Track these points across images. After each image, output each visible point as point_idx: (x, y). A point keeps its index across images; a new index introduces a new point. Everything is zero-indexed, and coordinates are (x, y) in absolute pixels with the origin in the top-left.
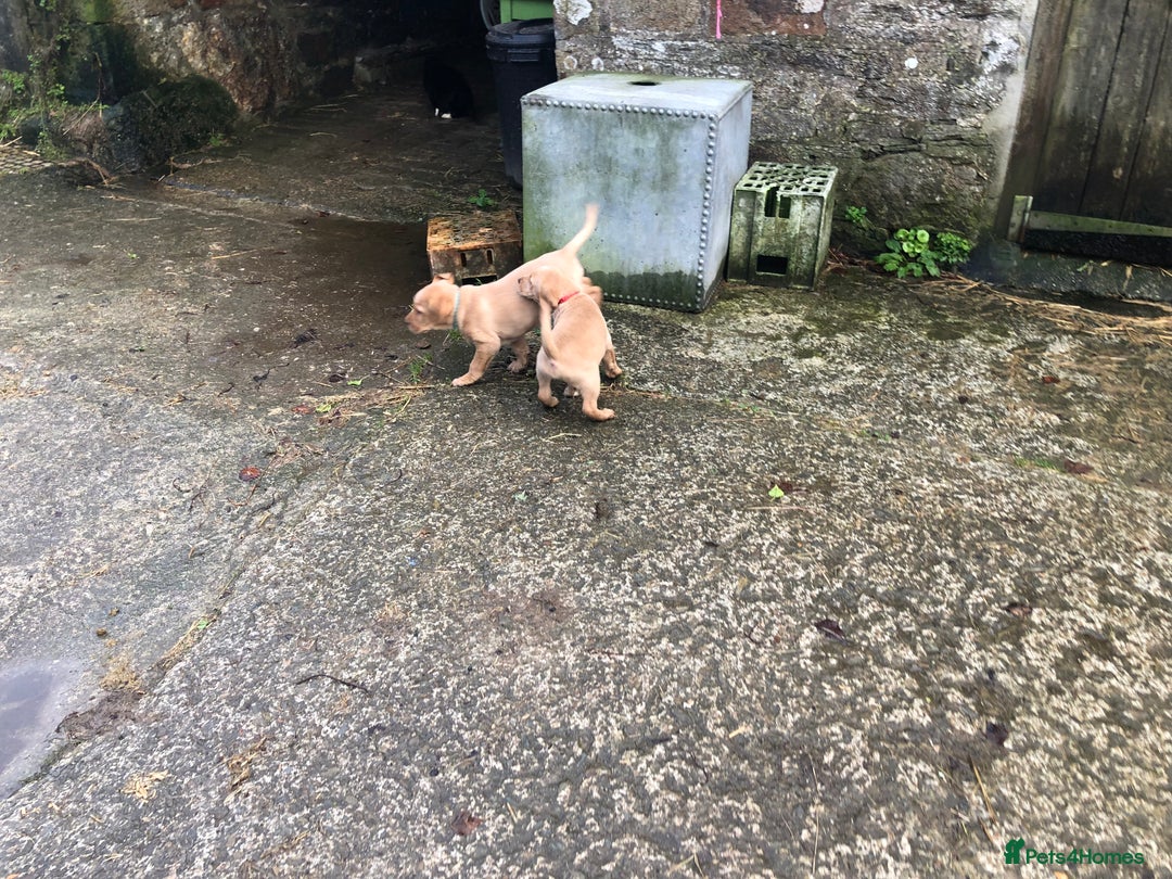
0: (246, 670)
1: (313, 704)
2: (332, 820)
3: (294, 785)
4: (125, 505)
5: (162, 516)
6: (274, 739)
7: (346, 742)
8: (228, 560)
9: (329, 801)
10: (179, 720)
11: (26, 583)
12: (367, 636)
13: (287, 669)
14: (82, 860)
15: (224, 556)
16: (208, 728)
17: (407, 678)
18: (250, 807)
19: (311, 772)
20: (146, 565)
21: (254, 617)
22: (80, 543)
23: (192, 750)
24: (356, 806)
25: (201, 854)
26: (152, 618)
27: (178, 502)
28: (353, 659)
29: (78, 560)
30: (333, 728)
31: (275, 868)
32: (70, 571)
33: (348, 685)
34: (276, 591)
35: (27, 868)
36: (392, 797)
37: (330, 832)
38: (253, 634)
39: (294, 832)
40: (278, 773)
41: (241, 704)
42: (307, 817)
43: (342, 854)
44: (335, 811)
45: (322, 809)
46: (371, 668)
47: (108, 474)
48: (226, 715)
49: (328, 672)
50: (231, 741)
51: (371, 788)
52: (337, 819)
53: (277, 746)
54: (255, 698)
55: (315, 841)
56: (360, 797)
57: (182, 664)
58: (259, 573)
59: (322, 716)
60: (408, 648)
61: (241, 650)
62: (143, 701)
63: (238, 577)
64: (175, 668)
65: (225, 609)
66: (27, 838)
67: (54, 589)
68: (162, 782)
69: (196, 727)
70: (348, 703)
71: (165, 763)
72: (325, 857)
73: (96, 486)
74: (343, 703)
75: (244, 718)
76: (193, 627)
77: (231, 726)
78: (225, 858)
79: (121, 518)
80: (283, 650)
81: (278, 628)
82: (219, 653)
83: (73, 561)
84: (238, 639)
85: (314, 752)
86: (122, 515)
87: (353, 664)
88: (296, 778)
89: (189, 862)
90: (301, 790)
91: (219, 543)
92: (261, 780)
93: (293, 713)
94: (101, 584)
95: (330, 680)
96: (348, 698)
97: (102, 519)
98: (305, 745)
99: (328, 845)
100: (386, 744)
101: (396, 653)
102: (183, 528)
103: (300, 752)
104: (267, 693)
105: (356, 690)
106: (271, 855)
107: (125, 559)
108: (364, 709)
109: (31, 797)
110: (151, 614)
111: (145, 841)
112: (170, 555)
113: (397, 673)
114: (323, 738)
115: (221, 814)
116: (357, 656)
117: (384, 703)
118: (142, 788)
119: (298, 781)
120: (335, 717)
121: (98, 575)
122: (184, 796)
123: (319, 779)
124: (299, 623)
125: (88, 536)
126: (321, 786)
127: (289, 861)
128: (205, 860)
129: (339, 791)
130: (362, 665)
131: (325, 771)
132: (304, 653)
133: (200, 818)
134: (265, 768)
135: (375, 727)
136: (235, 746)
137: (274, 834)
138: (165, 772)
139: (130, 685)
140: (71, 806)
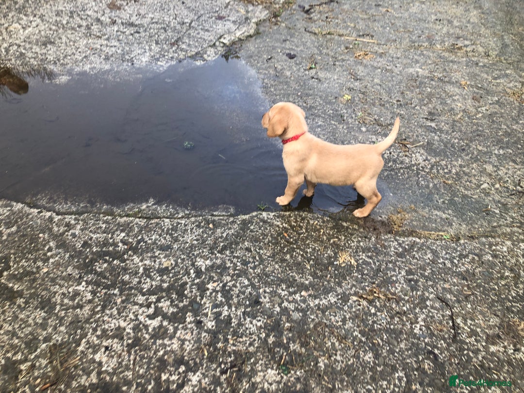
0: (431, 269)
1: (429, 311)
2: (364, 356)
3: (375, 325)
4: (489, 168)
5: (497, 186)
6: (398, 303)
7: (415, 341)
8: (495, 227)
9: (375, 350)
10: (387, 254)
11: (421, 161)
12: (494, 321)
13: (444, 289)
14: (302, 255)
15: (495, 224)
16: (389, 269)
17: (480, 358)
18: (354, 310)
19: (387, 331)
20: (464, 197)
21: (466, 256)
22: (455, 166)
23: (372, 268)
24: (379, 366)
25: (321, 300)
26: (436, 215)
27: (511, 187)
28: (472, 319)
29: (446, 171)
30: (421, 329)
31: (327, 338)
32: (438, 171)
33: (454, 325)
34: (491, 259)
35: (291, 238)
36: (395, 385)
37: (358, 357)
38: (455, 261)
39: (350, 338)
40: (379, 314)
41: (409, 277)
42: (361, 341)
43: (348, 370)
44: (371, 355)
45: (369, 347)
46: (473, 333)
47: (501, 152)
48: (400, 273)
49: (455, 310)
50: (387, 282)
51: (394, 369)
52: (366, 358)
53: (394, 306)
54: (417, 281)
55: (349, 352)
56: (386, 365)
57: (418, 240)
58: (497, 245)
59: (424, 320)
60: (502, 349)
61: (442, 260)
62: (389, 236)
63: (487, 237)
64: (414, 239)
65: (462, 241)
66: (304, 231)
67: (425, 172)
68: (351, 266)
69: (386, 264)
70: (441, 331)
71: (361, 261)
72: (342, 362)
73: (491, 152)
74: (440, 328)
75: (402, 282)
76: (442, 233)
77: (394, 278)
78: (323, 312)
79: (481, 172)
80: (455, 280)
81: (467, 271)
82: (434, 252)
83: (444, 169)
84: (448, 256)
85: (400, 326)
86: (483, 171)
87: (469, 322)
88: (380, 325)
89: (315, 297)
90: (375, 330)
91: (502, 217)
92: (371, 307)
93: (418, 304)
94: (440, 186)
95: (450, 314)
96: (445, 329)
97: (474, 165)
98: (403, 320)
99: (350, 360)
100: (427, 365)
101: (493, 344)
102: (497, 197)
103: (397, 319)
104: (424, 285)
105: (453, 331)
106: (333, 333)
107: (460, 186)
108: (442, 342)
109: (324, 222)
110: (438, 213)
111: (319, 274)
112: (477, 202)
113: (480, 351)
114: (411, 327)
115: (345, 298)
116: (476, 321)
117: (454, 352)
118: (344, 258)
119: (379, 326)
120: (428, 328)
121: (444, 182)
122: (348, 278)
123: (385, 337)
124: (477, 280)
125: (461, 166)
126: (382, 340)
127: (333, 344)
128: (319, 303)
129: (384, 351)
130: (472, 327)
131: (392, 338)
132: (460, 292)
133: (339, 290)
134: (379, 306)
135: (434, 354)
136: (384, 286)
137: (344, 329)
138: (356, 264)
139: (395, 227)
140: (325, 237)
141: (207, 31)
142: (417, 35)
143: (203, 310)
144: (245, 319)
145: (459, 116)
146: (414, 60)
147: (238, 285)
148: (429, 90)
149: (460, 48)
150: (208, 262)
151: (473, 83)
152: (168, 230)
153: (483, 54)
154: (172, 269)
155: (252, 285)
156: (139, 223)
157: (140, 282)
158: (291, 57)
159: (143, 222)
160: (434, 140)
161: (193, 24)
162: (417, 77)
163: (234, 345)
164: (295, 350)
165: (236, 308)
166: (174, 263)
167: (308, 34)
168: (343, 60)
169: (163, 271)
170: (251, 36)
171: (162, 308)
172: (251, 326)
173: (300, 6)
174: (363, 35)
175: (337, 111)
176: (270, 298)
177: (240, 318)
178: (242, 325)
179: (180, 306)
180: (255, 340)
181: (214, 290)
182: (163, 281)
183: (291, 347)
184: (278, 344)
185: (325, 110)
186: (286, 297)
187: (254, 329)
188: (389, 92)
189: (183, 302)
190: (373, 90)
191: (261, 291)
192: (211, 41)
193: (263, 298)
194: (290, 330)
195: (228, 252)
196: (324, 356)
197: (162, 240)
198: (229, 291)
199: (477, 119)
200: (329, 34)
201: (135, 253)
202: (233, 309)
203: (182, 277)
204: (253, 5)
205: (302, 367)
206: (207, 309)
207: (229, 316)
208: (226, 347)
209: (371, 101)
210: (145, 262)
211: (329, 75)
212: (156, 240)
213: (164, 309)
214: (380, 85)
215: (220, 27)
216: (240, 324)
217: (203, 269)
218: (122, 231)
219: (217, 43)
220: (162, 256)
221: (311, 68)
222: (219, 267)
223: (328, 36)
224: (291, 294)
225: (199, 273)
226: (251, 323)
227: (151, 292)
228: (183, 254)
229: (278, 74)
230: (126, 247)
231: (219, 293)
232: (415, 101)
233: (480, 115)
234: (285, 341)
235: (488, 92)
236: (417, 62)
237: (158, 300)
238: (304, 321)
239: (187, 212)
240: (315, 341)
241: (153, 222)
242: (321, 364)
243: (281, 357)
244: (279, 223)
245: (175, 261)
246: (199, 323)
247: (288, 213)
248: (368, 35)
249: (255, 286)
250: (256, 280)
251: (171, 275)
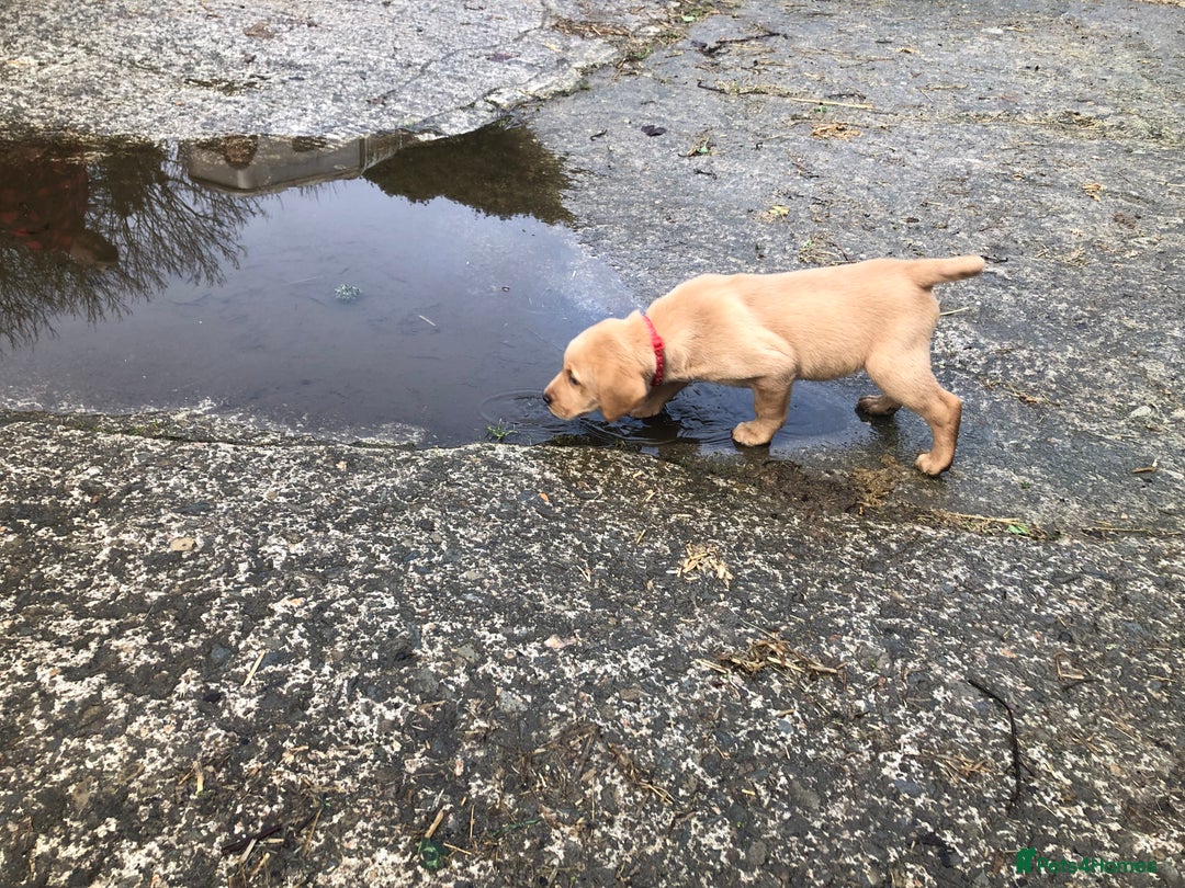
0: (960, 605)
1: (940, 718)
2: (703, 834)
3: (757, 745)
4: (1156, 370)
6: (840, 686)
7: (883, 801)
8: (1169, 513)
9: (742, 813)
10: (828, 560)
11: (959, 348)
12: (1155, 761)
13: (994, 658)
14: (578, 549)
15: (1171, 506)
18: (697, 696)
19: (790, 762)
20: (1079, 435)
22: (1055, 362)
23: (779, 592)
24: (748, 868)
25: (603, 663)
26: (993, 476)
28: (1079, 752)
29: (1028, 372)
30: (904, 768)
31: (593, 771)
32: (1006, 373)
33: (1016, 764)
34: (1152, 590)
35: (556, 504)
37: (682, 836)
38: (1039, 589)
39: (666, 777)
40: (773, 713)
41: (888, 621)
42: (701, 787)
43: (641, 874)
44: (724, 832)
45: (724, 807)
46: (1080, 792)
48: (860, 609)
49: (1026, 721)
50: (818, 629)
52: (709, 840)
53: (826, 695)
54: (910, 634)
55: (655, 817)
56: (770, 867)
57: (929, 531)
58: (1173, 556)
59: (919, 742)
60: (1175, 847)
61: (996, 584)
62: (846, 516)
63: (1143, 535)
64: (918, 528)
65: (1064, 542)
66: (600, 490)
67: (969, 373)
68: (716, 581)
69: (824, 584)
70: (972, 776)
71: (747, 571)
72: (628, 846)
73: (1162, 334)
74: (968, 767)
75: (865, 632)
76: (1007, 521)
77: (842, 622)
78: (600, 696)
79: (1131, 378)
80: (1033, 639)
81: (1075, 616)
82: (975, 564)
83: (1023, 369)
84: (1016, 575)
85: (837, 753)
86: (1137, 376)
87: (1070, 758)
88: (773, 744)
89: (586, 654)
90: (752, 759)
92: (751, 694)
93: (907, 694)
94: (1010, 408)
95: (1008, 730)
96: (986, 773)
97: (1112, 362)
98: (848, 736)
99: (653, 842)
100: (914, 880)
101: (1147, 829)
103: (829, 732)
104: (930, 646)
105: (1012, 782)
106: (615, 758)
107: (1069, 411)
108: (974, 811)
109: (661, 474)
110: (999, 473)
111: (614, 594)
112: (1116, 450)
113: (1101, 847)
114: (874, 759)
115: (676, 663)
116: (1095, 758)
117: (1010, 845)
118: (697, 561)
119: (767, 748)
120: (928, 764)
121: (1022, 399)
122: (698, 610)
123: (783, 781)
124: (1106, 642)
125: (1072, 362)
126: (770, 788)
127: (609, 789)
128: (593, 672)
129: (771, 823)
130: (1078, 774)
131: (805, 785)
132: (1047, 673)
133: (663, 640)
134: (778, 692)
135: (941, 844)
136: (806, 640)
137: (655, 747)
138: (730, 576)
139: (867, 497)
140: (655, 509)
141: (462, 79)
142: (977, 95)
143: (236, 666)
144: (352, 699)
145: (1074, 255)
146: (963, 142)
147: (363, 608)
148: (997, 200)
149: (1086, 122)
150: (298, 549)
151: (1116, 188)
152: (221, 466)
153: (1145, 132)
154: (189, 558)
155: (406, 613)
156: (150, 447)
157: (86, 584)
158: (652, 132)
159: (156, 447)
160: (999, 303)
161: (431, 67)
162: (968, 174)
163: (294, 768)
164: (482, 799)
165: (337, 667)
166: (200, 543)
167: (704, 92)
168: (782, 140)
169: (159, 562)
170: (564, 94)
171: (119, 650)
172: (365, 718)
173: (694, 43)
174: (840, 96)
175: (746, 236)
176: (446, 649)
177: (340, 694)
178: (340, 714)
179: (173, 650)
180: (364, 759)
181: (291, 620)
182: (151, 585)
183: (474, 790)
184: (435, 777)
185: (717, 235)
186: (497, 648)
187: (369, 726)
188: (890, 206)
189: (185, 640)
190: (848, 198)
191: (426, 627)
192: (467, 98)
193: (425, 646)
194: (483, 739)
195: (363, 529)
196: (572, 823)
197: (194, 489)
198: (328, 623)
199: (1124, 261)
200: (756, 92)
201: (104, 515)
202: (327, 669)
203: (209, 579)
204: (583, 37)
205: (491, 851)
206: (248, 666)
207: (308, 687)
208: (266, 772)
209: (841, 220)
210: (124, 536)
211: (739, 167)
212: (176, 487)
213: (122, 655)
214: (869, 189)
215: (494, 75)
216: (333, 712)
217: (277, 565)
218: (94, 463)
219: (480, 104)
220: (174, 525)
221: (697, 153)
222: (325, 560)
223: (753, 97)
224: (513, 640)
225: (261, 571)
226: (368, 710)
227: (105, 611)
228: (236, 524)
229: (612, 164)
230: (88, 499)
231: (300, 626)
232: (956, 222)
233: (1134, 253)
234: (459, 771)
235: (1156, 207)
236: (971, 145)
237: (117, 633)
238: (533, 719)
239: (290, 433)
240: (553, 778)
241: (187, 448)
242: (557, 848)
243: (431, 817)
244: (533, 471)
245: (205, 538)
246: (210, 701)
247: (565, 450)
248: (853, 95)
249: (414, 613)
250: (421, 601)
251: (181, 571)
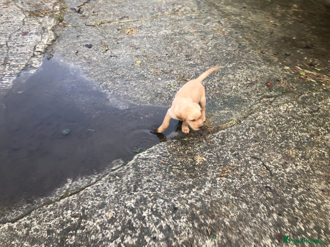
0: (239, 144)
1: (253, 167)
2: (242, 206)
3: (236, 188)
4: (231, 76)
5: (239, 85)
6: (238, 170)
7: (257, 185)
8: (250, 107)
9: (244, 200)
10: (216, 146)
12: (280, 156)
13: (251, 151)
14: (178, 169)
15: (250, 106)
16: (222, 154)
17: (286, 178)
18: (222, 185)
19: (244, 187)
20: (228, 97)
21: (249, 129)
22: (215, 82)
23: (215, 158)
24: (251, 207)
25: (204, 189)
26: (222, 113)
27: (245, 83)
28: (272, 161)
29: (213, 87)
30: (256, 178)
31: (221, 208)
32: (209, 89)
33: (267, 168)
34: (259, 125)
35: (166, 161)
36: (263, 213)
37: (240, 209)
38: (247, 134)
39: (230, 201)
40: (234, 181)
41: (234, 153)
42: (236, 200)
43: (240, 218)
44: (244, 204)
45: (241, 201)
46: (276, 167)
47: (231, 65)
49: (263, 160)
50: (226, 161)
51: (258, 205)
52: (244, 207)
53: (237, 173)
54: (238, 154)
55: (235, 209)
56: (253, 205)
57: (224, 131)
58: (257, 116)
59: (254, 173)
60: (291, 168)
61: (241, 137)
62: (210, 135)
63: (250, 114)
64: (222, 131)
65: (242, 122)
66: (169, 154)
68: (205, 162)
69: (219, 152)
70: (264, 174)
71: (207, 156)
73: (227, 68)
74: (262, 173)
75: (232, 158)
76: (231, 122)
77: (228, 158)
78: (210, 195)
80: (253, 144)
81: (254, 137)
82: (235, 134)
83: (211, 86)
84: (242, 133)
85: (247, 182)
86: (229, 80)
87: (271, 162)
88: (238, 186)
89: (201, 189)
90: (238, 190)
91: (250, 101)
92: (228, 179)
93: (246, 165)
94: (215, 96)
95: (262, 163)
96: (265, 172)
97: (224, 78)
98: (245, 178)
99: (237, 212)
100: (269, 194)
101: (287, 168)
102: (242, 91)
103: (243, 179)
104: (242, 154)
105: (268, 171)
106: (221, 203)
107: (224, 92)
108: (268, 179)
109: (175, 143)
110: (223, 112)
111: (193, 174)
112: (235, 97)
113: (284, 174)
114: (251, 179)
115: (214, 182)
116: (274, 160)
117: (275, 181)
118: (199, 159)
119: (238, 187)
120: (258, 176)
121: (215, 93)
122: (208, 169)
123: (244, 191)
124: (261, 139)
125: (218, 81)
126: (244, 193)
127: (225, 209)
128: (205, 191)
129: (248, 199)
130: (274, 164)
131: (247, 190)
132: (258, 149)
133: (209, 178)
134: (231, 177)
135: (268, 187)
136: (226, 164)
137: (225, 198)
138: (206, 159)
139: (209, 129)
140: (182, 152)
141: (22, 46)
142: (151, 9)
143: (151, 230)
144: (176, 222)
145: (201, 52)
146: (159, 26)
147: (159, 205)
148: (178, 42)
149: (178, 11)
150: (133, 201)
151: (196, 30)
152: (95, 193)
153: (191, 11)
154: (116, 217)
155: (166, 200)
156: (74, 198)
157: (103, 235)
158: (90, 46)
159: (75, 197)
160: (198, 71)
161: (9, 45)
162: (167, 36)
163: (180, 239)
164: (210, 224)
165: (167, 218)
166: (114, 212)
167: (90, 27)
168: (122, 39)
169: (112, 221)
170: (54, 41)
171: (128, 243)
172: (181, 224)
173: (72, 9)
174: (122, 18)
175: (138, 73)
176: (180, 203)
177: (173, 223)
178: (177, 226)
179: (137, 236)
180: (189, 230)
181: (149, 216)
182: (116, 227)
183: (208, 223)
184: (201, 225)
185: (132, 75)
186: (187, 197)
187: (184, 225)
188: (159, 51)
189: (137, 232)
190: (150, 52)
191: (173, 201)
192: (30, 53)
193: (176, 205)
194: (201, 214)
195: (139, 189)
196: (225, 217)
197: (96, 202)
198: (156, 211)
199: (210, 51)
200: (102, 23)
201: (86, 219)
202: (166, 220)
203: (125, 218)
204: (41, 17)
205: (219, 230)
206: (153, 228)
207: (167, 225)
208: (177, 243)
209: (153, 60)
210: (97, 221)
211: (120, 52)
212: (92, 204)
213: (130, 243)
214: (151, 48)
215: (31, 40)
216: (176, 226)
217: (134, 207)
218: (67, 210)
219: (36, 53)
220: (104, 212)
221: (106, 50)
222: (141, 200)
223: (102, 25)
224: (188, 194)
225: (132, 210)
226: (180, 222)
227: (114, 237)
228: (115, 204)
229: (89, 61)
230: (78, 219)
231: (152, 215)
232: (175, 51)
233: (210, 48)
234: (203, 222)
235: (206, 33)
236: (162, 26)
237: (123, 239)
238: (204, 206)
239: (97, 176)
240: (217, 213)
241: (81, 193)
242: (227, 223)
243: (207, 231)
244: (153, 156)
245: (114, 211)
246: (154, 239)
247: (153, 148)
248: (125, 17)
249: (168, 200)
250: (166, 197)
251: (118, 220)
